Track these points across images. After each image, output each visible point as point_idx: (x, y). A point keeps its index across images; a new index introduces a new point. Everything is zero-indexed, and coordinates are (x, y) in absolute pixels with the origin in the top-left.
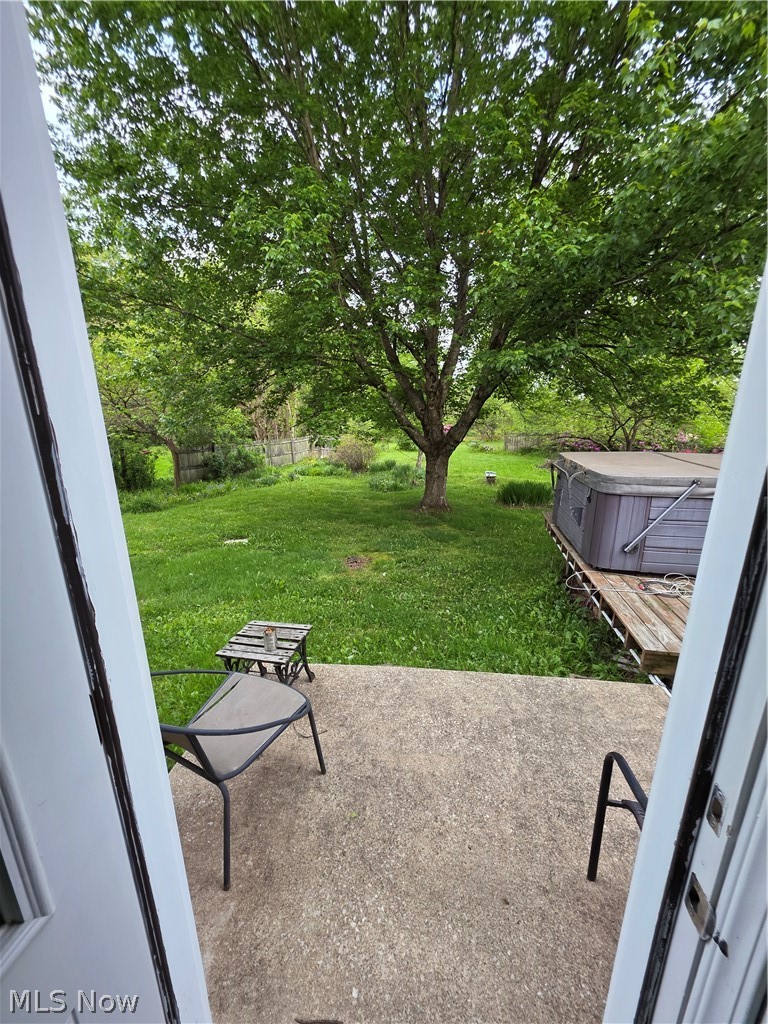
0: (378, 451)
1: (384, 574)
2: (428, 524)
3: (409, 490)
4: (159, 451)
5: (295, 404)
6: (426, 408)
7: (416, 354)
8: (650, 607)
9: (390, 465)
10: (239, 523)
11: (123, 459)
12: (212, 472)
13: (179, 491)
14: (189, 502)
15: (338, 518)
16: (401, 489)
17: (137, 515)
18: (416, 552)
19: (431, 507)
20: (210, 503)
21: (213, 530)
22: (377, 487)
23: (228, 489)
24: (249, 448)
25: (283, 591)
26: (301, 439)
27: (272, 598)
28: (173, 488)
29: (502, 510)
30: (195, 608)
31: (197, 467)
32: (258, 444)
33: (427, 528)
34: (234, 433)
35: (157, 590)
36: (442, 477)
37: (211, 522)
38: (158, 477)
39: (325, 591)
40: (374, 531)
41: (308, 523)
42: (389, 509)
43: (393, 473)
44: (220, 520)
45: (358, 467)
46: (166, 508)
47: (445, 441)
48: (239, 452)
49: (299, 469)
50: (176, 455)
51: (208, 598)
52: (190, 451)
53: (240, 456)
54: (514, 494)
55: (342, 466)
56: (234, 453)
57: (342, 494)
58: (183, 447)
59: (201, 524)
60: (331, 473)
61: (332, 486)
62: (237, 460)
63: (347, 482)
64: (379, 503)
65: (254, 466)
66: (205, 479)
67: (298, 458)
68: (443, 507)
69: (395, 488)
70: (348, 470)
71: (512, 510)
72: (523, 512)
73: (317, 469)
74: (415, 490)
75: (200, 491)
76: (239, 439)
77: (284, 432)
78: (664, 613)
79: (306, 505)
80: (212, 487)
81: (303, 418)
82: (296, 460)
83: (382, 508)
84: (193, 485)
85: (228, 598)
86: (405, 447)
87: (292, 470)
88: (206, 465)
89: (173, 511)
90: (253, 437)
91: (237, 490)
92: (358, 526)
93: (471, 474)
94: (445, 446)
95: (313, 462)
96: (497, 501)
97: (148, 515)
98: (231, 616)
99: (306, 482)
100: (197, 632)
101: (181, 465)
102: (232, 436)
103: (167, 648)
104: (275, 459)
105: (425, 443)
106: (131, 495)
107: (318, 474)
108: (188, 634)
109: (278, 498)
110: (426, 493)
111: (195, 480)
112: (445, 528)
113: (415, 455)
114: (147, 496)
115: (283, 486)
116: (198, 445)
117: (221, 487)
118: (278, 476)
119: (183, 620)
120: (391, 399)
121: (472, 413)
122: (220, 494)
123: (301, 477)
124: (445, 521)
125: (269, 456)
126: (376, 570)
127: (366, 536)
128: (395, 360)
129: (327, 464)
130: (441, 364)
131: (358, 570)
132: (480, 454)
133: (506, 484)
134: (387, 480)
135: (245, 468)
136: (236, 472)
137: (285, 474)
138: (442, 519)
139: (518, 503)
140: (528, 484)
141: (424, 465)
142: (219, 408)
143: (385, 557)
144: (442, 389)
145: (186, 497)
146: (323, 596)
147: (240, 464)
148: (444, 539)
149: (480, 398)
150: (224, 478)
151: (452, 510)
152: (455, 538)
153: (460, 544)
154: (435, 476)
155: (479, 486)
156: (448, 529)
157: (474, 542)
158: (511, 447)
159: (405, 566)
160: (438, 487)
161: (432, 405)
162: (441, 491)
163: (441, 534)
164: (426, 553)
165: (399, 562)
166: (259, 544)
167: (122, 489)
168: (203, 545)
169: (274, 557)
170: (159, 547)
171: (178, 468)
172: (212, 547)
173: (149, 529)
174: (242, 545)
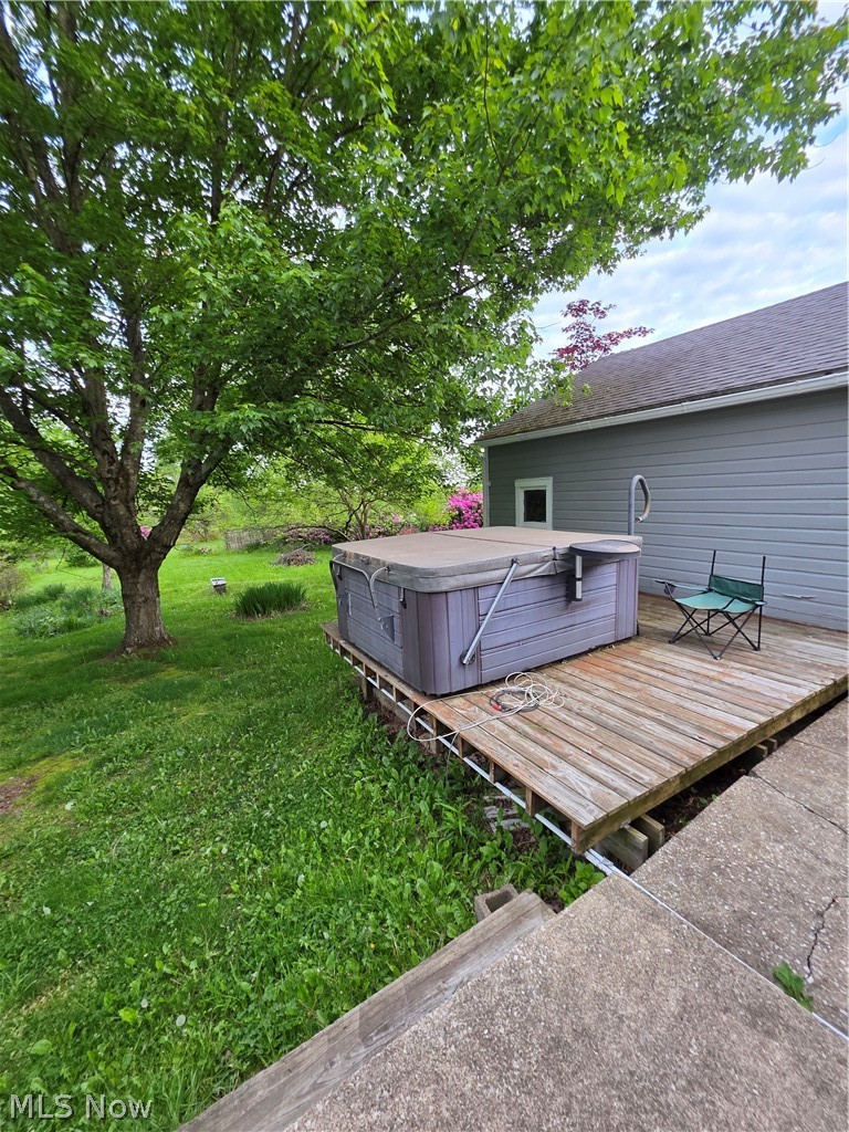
0: (24, 574)
1: (69, 805)
2: (142, 675)
3: (96, 626)
6: (105, 502)
8: (526, 736)
9: (54, 593)
16: (82, 626)
18: (130, 735)
19: (140, 646)
22: (33, 631)
29: (247, 626)
33: (142, 682)
36: (152, 600)
42: (62, 666)
43: (63, 605)
47: (147, 548)
54: (257, 603)
64: (41, 659)
68: (163, 641)
69: (70, 627)
71: (260, 623)
72: (274, 622)
74: (107, 623)
78: (545, 739)
83: (49, 666)
86: (78, 562)
93: (191, 585)
94: (149, 553)
96: (237, 615)
105: (113, 554)
110: (128, 628)
112: (173, 675)
120: (34, 491)
121: (182, 506)
124: (170, 663)
126: (50, 799)
130: (119, 445)
132: (196, 559)
133: (243, 590)
134: (51, 616)
138: (163, 660)
139: (265, 612)
140: (271, 587)
141: (116, 583)
143: (67, 764)
144: (128, 475)
148: (174, 693)
149: (190, 485)
151: (176, 643)
152: (193, 686)
153: (203, 696)
154: (140, 600)
155: (205, 599)
156: (179, 673)
157: (226, 686)
158: (234, 546)
159: (111, 774)
160: (148, 614)
161: (115, 498)
162: (153, 619)
163: (169, 685)
164: (149, 729)
165: (99, 765)
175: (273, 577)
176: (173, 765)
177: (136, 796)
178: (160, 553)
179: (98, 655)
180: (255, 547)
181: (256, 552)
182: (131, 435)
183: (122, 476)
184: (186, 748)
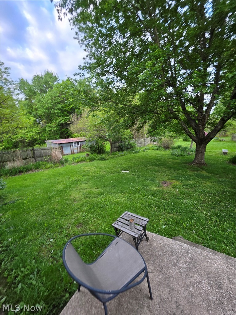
0: (175, 142)
1: (177, 190)
2: (196, 171)
3: (187, 156)
4: (107, 143)
5: (146, 127)
6: (197, 126)
7: (194, 106)
9: (179, 147)
10: (127, 165)
11: (98, 145)
12: (120, 149)
13: (112, 154)
14: (114, 158)
15: (159, 165)
16: (184, 156)
17: (100, 161)
18: (191, 182)
19: (197, 164)
20: (119, 158)
21: (119, 167)
22: (174, 155)
23: (125, 154)
24: (132, 142)
25: (139, 192)
26: (147, 138)
27: (135, 194)
28: (110, 154)
29: (232, 166)
30: (111, 194)
31: (117, 147)
32: (134, 140)
33: (196, 172)
34: (127, 137)
35: (102, 186)
36: (203, 152)
37: (119, 164)
38: (106, 150)
39: (154, 194)
40: (173, 172)
41: (148, 167)
42: (179, 163)
43: (181, 150)
44: (121, 164)
45: (167, 147)
46: (107, 160)
47: (205, 138)
48: (129, 143)
49: (147, 148)
50: (111, 144)
51: (115, 191)
52: (115, 143)
53: (129, 144)
55: (161, 147)
56: (127, 143)
57: (161, 157)
58: (113, 142)
59: (116, 165)
60: (157, 150)
61: (157, 154)
62: (128, 145)
63: (163, 153)
64: (175, 161)
65: (133, 147)
66: (119, 151)
67: (146, 144)
68: (203, 164)
69: (181, 155)
70: (163, 148)
73: (153, 148)
74: (190, 156)
75: (117, 154)
76: (129, 139)
77: (142, 136)
79: (148, 160)
80: (121, 153)
81: (149, 132)
82: (146, 145)
83: (176, 163)
84: (115, 153)
85: (121, 192)
86: (186, 140)
87: (144, 148)
88: (119, 147)
89: (109, 160)
90: (133, 138)
91: (127, 155)
92: (167, 169)
93: (215, 150)
94: (205, 140)
95: (151, 146)
96: (229, 162)
97: (103, 161)
98: (121, 199)
99: (148, 152)
100: (111, 203)
101: (112, 147)
102: (127, 138)
103: (102, 208)
104: (139, 145)
105: (196, 139)
106: (99, 155)
107: (153, 150)
108: (108, 203)
109: (140, 158)
110: (195, 158)
111: (116, 151)
112: (204, 173)
113: (190, 143)
114: (103, 156)
115: (141, 154)
116: (117, 141)
117: (123, 153)
118: (140, 150)
119: (107, 198)
120: (183, 123)
121: (219, 127)
122: (122, 155)
123: (147, 151)
124: (204, 170)
125: (137, 144)
126: (174, 188)
127: (170, 173)
128: (184, 109)
129: (157, 146)
131: (167, 187)
132: (219, 142)
133: (234, 155)
134: (178, 152)
135: (130, 148)
136: (127, 149)
137: (142, 149)
138: (202, 168)
141: (194, 146)
142: (123, 130)
143: (177, 183)
144: (205, 118)
145: (113, 156)
146: (153, 196)
147: (129, 146)
148: (204, 178)
149: (224, 120)
150: (124, 151)
151: (207, 165)
153: (211, 181)
154: (200, 152)
155: (219, 155)
156: (206, 173)
158: (234, 139)
159: (186, 188)
160: (201, 156)
161: (200, 125)
162: (202, 157)
164: (195, 183)
166: (132, 173)
167: (97, 154)
168: (116, 172)
169: (137, 179)
170: (104, 171)
171: (112, 148)
172: (118, 173)
173: (103, 166)
174: (127, 173)
177: (190, 195)
178: (209, 140)
179: (186, 163)
182: (209, 106)
183: (203, 117)
184: (204, 191)
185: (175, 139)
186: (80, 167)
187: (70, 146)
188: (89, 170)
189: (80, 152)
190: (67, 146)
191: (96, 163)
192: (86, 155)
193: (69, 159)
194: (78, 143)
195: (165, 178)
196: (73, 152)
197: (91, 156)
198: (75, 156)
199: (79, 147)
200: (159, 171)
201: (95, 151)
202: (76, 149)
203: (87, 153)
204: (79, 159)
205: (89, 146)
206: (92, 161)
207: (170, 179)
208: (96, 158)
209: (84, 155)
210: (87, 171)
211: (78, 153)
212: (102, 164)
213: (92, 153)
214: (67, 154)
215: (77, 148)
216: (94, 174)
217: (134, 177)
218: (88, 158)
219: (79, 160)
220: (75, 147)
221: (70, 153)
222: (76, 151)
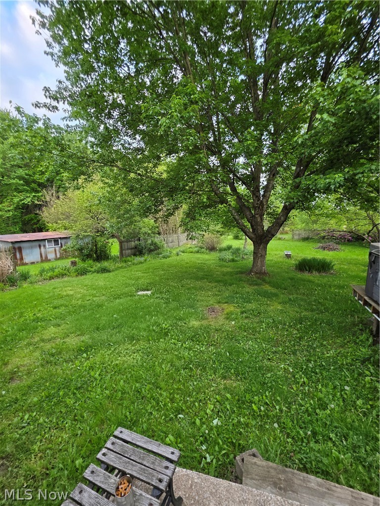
0: (222, 240)
1: (233, 323)
2: (256, 285)
3: (241, 262)
4: (113, 242)
5: (179, 215)
6: (253, 216)
7: (248, 187)
9: (229, 248)
10: (148, 281)
11: (96, 245)
12: (138, 251)
13: (121, 261)
14: (125, 267)
15: (202, 278)
16: (237, 261)
17: (98, 275)
19: (257, 273)
20: (135, 268)
21: (133, 285)
22: (223, 260)
23: (145, 260)
24: (157, 239)
26: (183, 234)
28: (118, 260)
29: (299, 275)
30: (109, 347)
31: (131, 249)
32: (161, 237)
33: (256, 287)
34: (150, 232)
36: (263, 256)
37: (133, 280)
38: (112, 254)
40: (224, 288)
41: (184, 282)
42: (231, 274)
43: (231, 252)
44: (138, 279)
45: (212, 249)
46: (113, 271)
47: (265, 234)
48: (152, 241)
49: (182, 250)
50: (121, 243)
51: (119, 337)
52: (128, 241)
53: (153, 243)
54: (305, 266)
55: (204, 248)
56: (149, 242)
57: (204, 264)
58: (125, 239)
59: (128, 281)
60: (198, 252)
61: (198, 259)
62: (151, 245)
63: (206, 257)
64: (225, 270)
65: (159, 248)
66: (135, 255)
67: (181, 244)
68: (265, 273)
69: (233, 260)
70: (207, 250)
71: (306, 275)
72: (314, 277)
73: (191, 250)
74: (245, 262)
75: (131, 261)
76: (152, 235)
77: (175, 231)
79: (184, 270)
80: (138, 259)
81: (183, 223)
82: (180, 245)
83: (227, 273)
84: (129, 258)
86: (236, 237)
87: (178, 250)
88: (136, 248)
89: (116, 272)
90: (159, 234)
91: (150, 261)
92: (213, 285)
93: (275, 252)
94: (266, 237)
95: (189, 246)
96: (296, 269)
97: (103, 275)
99: (184, 256)
101: (123, 248)
102: (149, 234)
104: (170, 244)
105: (253, 236)
107: (191, 252)
109: (170, 266)
110: (253, 265)
111: (129, 256)
112: (267, 288)
113: (243, 242)
114: (105, 264)
115: (173, 259)
116: (132, 238)
117: (142, 259)
118: (171, 253)
120: (233, 211)
121: (282, 218)
122: (141, 263)
123: (182, 254)
124: (266, 283)
125: (167, 243)
126: (227, 319)
127: (219, 291)
128: (234, 189)
129: (197, 247)
130: (262, 193)
131: (215, 318)
133: (299, 259)
134: (228, 255)
135: (154, 249)
136: (150, 251)
137: (175, 252)
138: (264, 281)
139: (310, 271)
140: (314, 260)
141: (250, 246)
143: (232, 309)
144: (263, 205)
145: (124, 265)
146: (193, 341)
147: (152, 247)
148: (269, 296)
149: (287, 209)
150: (144, 254)
151: (270, 276)
152: (276, 295)
153: (280, 301)
154: (260, 255)
155: (281, 260)
156: (270, 288)
157: (290, 300)
158: (296, 237)
159: (246, 317)
160: (261, 261)
161: (257, 214)
162: (263, 265)
163: (266, 292)
164: (259, 306)
165: (242, 313)
166: (156, 296)
167: (94, 260)
168: (126, 295)
169: (164, 305)
170: (103, 295)
171: (121, 249)
172: (131, 296)
173: (101, 283)
174: (147, 295)
175: (315, 255)
176: (268, 324)
177: (254, 331)
178: (270, 237)
179: (241, 273)
180: (306, 239)
181: (306, 242)
182: (266, 189)
183: (261, 206)
184: (273, 320)
185: (223, 236)
186: (54, 288)
187: (40, 246)
188: (71, 293)
189: (61, 258)
190: (32, 247)
191: (88, 279)
192: (70, 263)
193: (32, 273)
194: (56, 241)
195: (212, 301)
196: (46, 257)
197: (81, 265)
198: (46, 265)
199: (57, 249)
200: (201, 288)
201: (89, 256)
202: (51, 252)
203: (74, 259)
204: (54, 271)
205: (77, 246)
206: (82, 275)
207: (219, 302)
208: (91, 269)
209: (67, 263)
210: (67, 295)
211: (57, 259)
212: (101, 280)
213: (84, 260)
214: (33, 263)
215: (55, 250)
216: (80, 302)
217: (159, 303)
218: (73, 269)
219: (55, 274)
220: (50, 250)
221: (39, 260)
222: (51, 256)
